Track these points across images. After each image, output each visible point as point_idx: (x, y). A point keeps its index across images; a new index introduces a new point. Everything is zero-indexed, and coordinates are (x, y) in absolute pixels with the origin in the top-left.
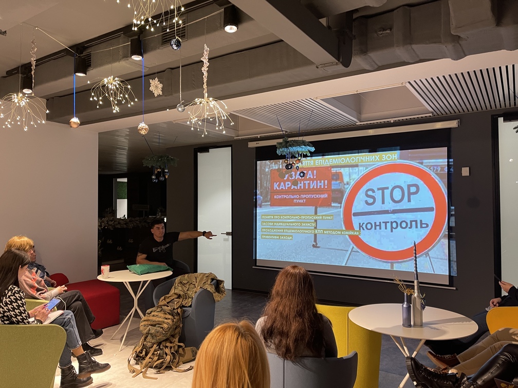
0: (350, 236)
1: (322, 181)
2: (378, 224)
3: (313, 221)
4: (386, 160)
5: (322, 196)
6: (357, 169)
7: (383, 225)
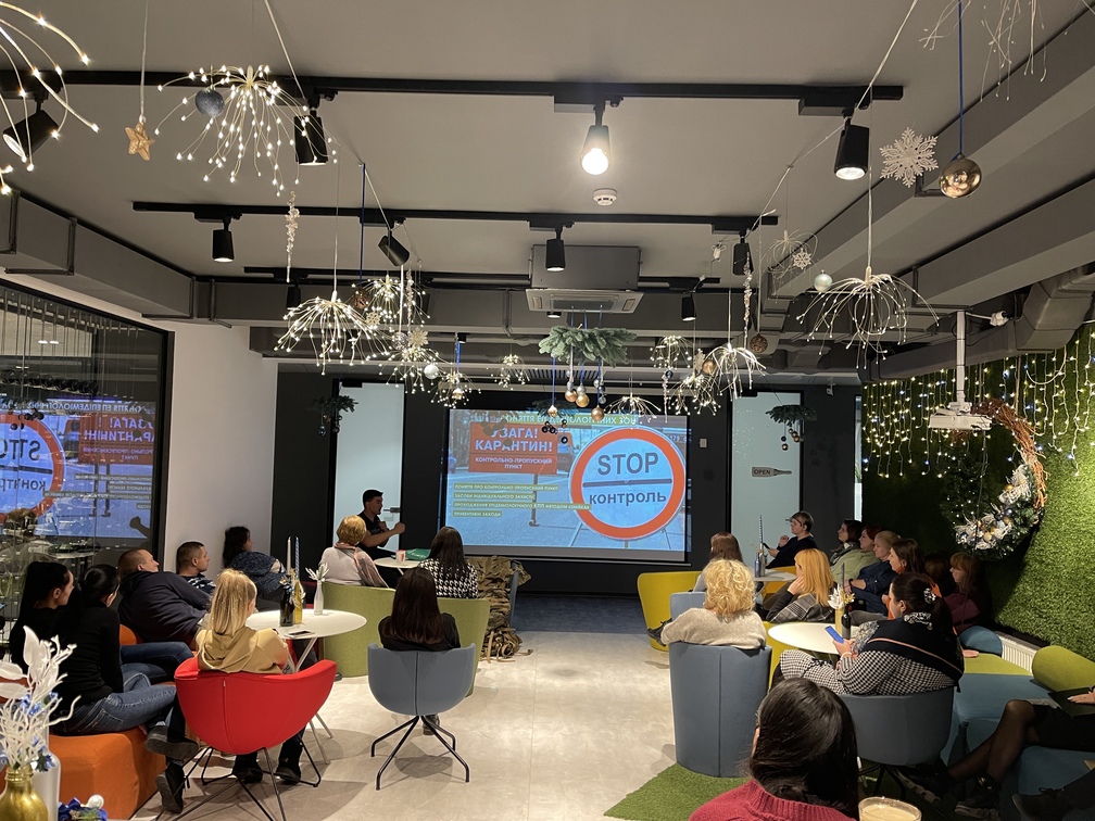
0: (579, 511)
1: (546, 443)
2: (612, 496)
3: (532, 492)
4: (623, 423)
5: (545, 462)
7: (618, 498)
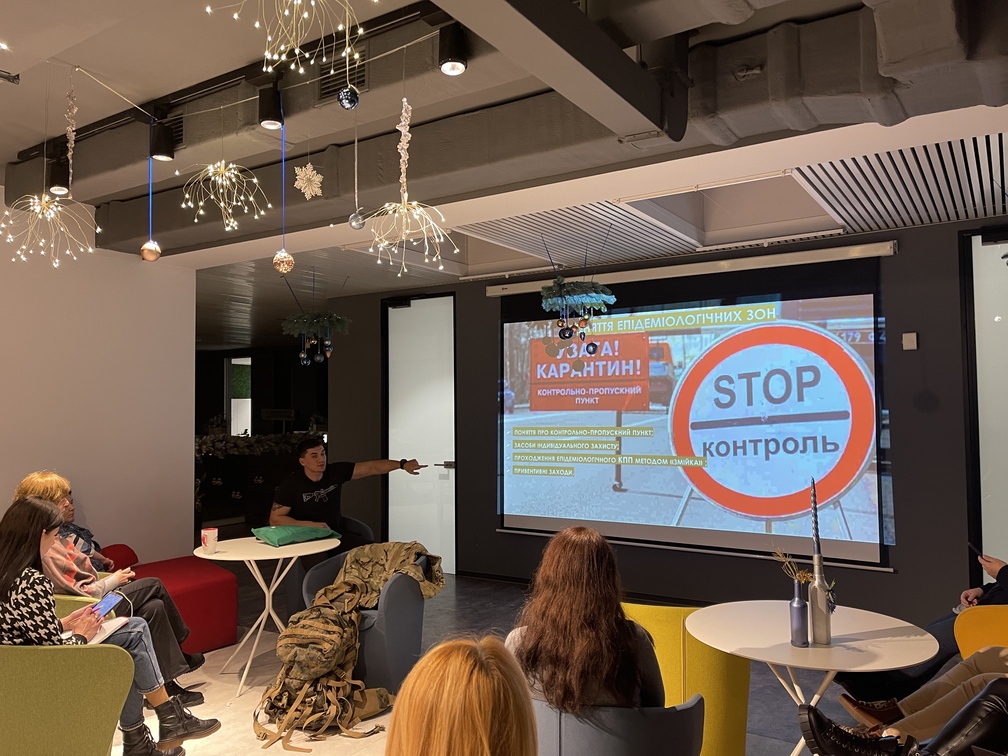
0: (687, 469)
1: (631, 362)
2: (740, 444)
3: (614, 439)
4: (755, 320)
5: (631, 391)
6: (698, 337)
7: (750, 447)
